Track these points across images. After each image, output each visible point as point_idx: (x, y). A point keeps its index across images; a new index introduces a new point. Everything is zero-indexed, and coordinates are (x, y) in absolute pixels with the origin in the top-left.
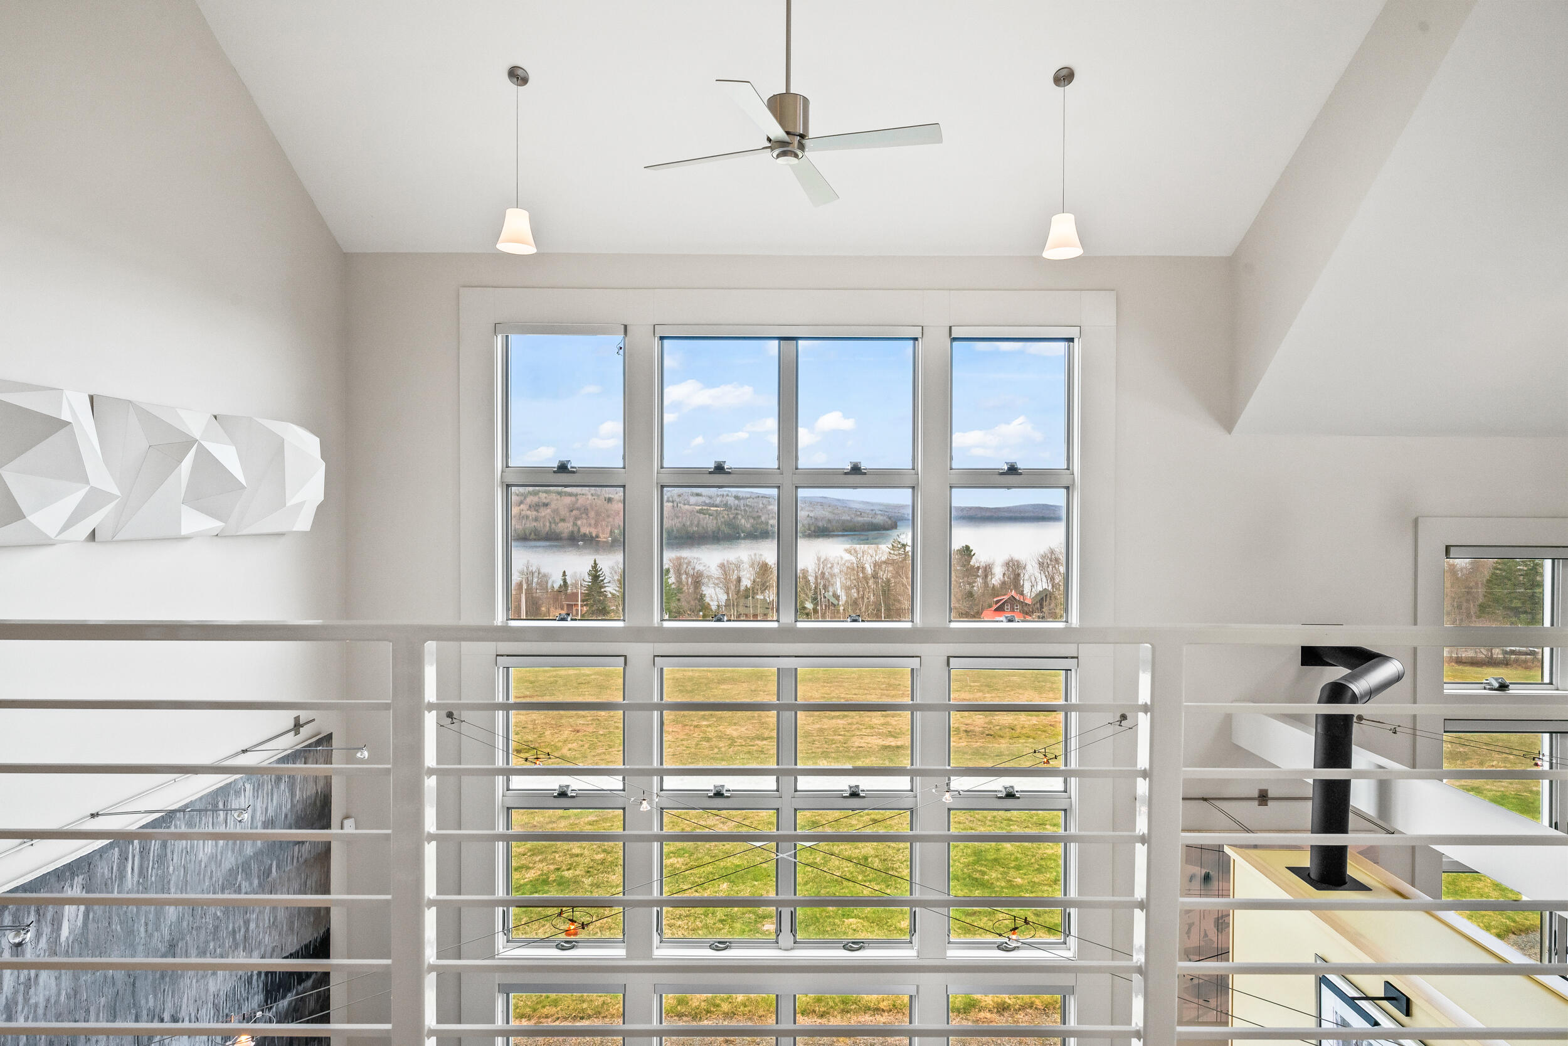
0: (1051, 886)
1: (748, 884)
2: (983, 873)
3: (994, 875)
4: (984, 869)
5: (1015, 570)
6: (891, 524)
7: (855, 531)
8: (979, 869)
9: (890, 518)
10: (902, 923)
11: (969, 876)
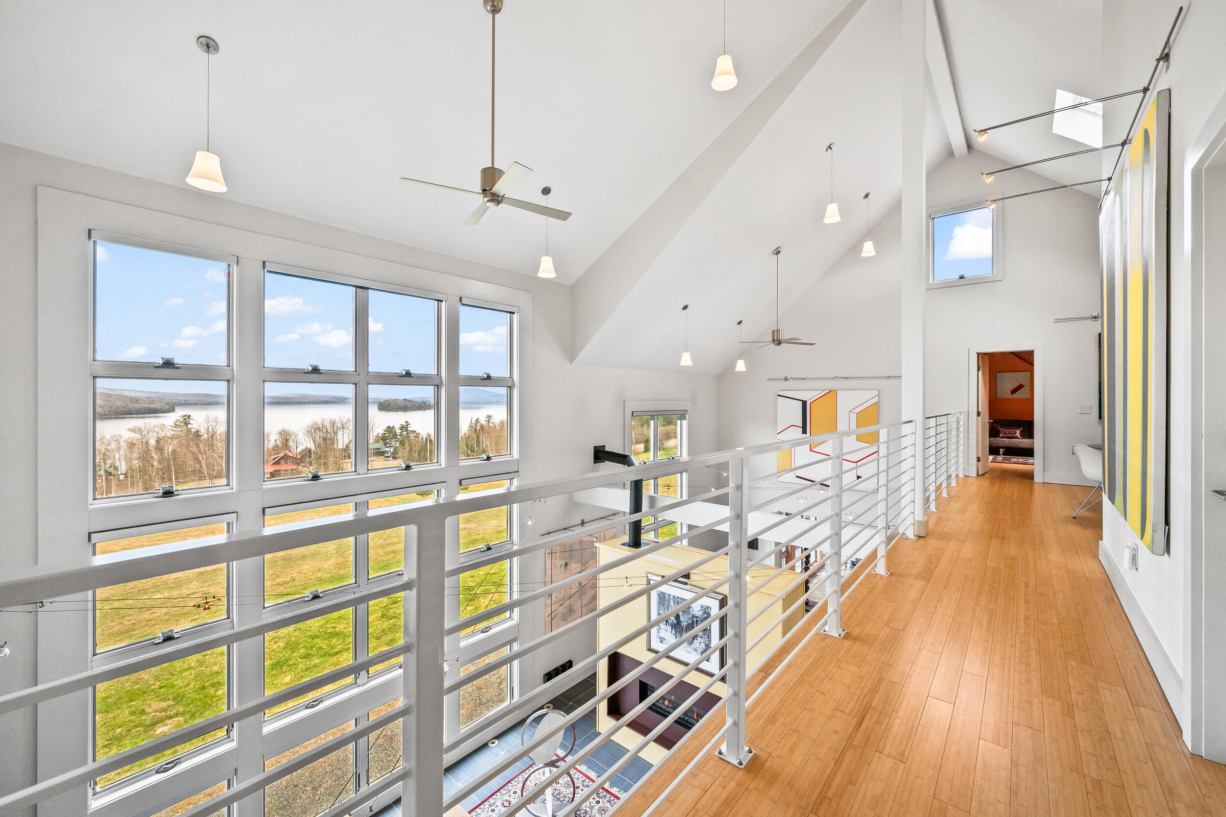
0: (380, 620)
1: (124, 706)
2: (334, 628)
3: (342, 626)
4: (333, 625)
5: (286, 437)
6: (169, 408)
7: (132, 414)
8: (330, 626)
9: (167, 404)
10: (286, 679)
11: (325, 633)
